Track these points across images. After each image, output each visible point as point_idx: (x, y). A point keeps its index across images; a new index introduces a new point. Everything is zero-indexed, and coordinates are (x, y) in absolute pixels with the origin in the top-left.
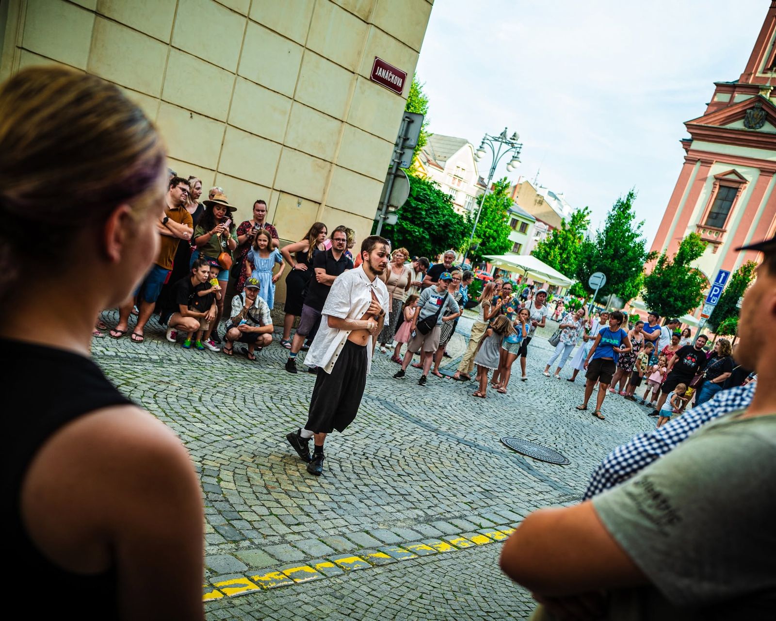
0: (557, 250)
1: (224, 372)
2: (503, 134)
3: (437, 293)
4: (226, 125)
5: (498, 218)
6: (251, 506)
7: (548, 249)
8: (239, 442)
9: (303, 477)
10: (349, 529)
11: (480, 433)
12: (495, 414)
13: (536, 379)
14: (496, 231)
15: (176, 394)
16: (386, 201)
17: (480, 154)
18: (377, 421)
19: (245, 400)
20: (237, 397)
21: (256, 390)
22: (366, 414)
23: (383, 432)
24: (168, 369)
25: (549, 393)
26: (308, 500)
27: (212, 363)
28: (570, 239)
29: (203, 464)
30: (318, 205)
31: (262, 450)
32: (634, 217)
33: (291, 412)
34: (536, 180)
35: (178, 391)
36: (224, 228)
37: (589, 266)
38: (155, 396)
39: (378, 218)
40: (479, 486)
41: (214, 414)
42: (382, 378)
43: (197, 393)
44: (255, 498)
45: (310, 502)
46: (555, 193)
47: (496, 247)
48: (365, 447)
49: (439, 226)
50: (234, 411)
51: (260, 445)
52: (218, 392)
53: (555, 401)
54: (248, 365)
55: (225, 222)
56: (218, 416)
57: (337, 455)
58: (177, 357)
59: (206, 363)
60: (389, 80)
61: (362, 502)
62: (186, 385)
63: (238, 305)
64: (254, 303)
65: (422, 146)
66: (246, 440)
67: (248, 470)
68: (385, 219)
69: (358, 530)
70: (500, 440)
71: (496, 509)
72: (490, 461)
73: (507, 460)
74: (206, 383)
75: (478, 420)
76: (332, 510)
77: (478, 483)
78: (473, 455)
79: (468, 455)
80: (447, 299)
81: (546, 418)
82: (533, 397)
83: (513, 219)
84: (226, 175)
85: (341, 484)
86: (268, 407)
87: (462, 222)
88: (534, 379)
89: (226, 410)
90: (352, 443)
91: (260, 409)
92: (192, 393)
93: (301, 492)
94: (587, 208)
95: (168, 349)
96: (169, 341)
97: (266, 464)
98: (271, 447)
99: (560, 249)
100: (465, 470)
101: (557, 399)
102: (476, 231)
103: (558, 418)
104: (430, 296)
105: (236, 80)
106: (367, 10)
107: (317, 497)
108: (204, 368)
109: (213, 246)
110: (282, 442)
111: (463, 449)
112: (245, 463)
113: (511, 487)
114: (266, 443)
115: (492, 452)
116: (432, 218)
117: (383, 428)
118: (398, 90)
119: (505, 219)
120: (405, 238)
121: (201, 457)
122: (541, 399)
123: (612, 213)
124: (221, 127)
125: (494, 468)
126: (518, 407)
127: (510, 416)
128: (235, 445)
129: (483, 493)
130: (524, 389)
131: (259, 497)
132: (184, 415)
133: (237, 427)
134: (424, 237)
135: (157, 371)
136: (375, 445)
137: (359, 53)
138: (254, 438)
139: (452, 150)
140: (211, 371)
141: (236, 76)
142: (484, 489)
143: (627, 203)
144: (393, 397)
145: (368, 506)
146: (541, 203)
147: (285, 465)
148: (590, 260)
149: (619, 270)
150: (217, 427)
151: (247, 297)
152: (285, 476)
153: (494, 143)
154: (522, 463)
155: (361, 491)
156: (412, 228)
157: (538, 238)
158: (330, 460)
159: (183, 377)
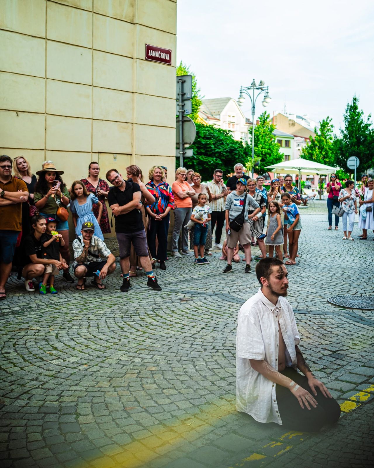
0: (317, 150)
1: (79, 306)
2: (253, 84)
3: (238, 196)
4: (46, 115)
5: (267, 140)
6: (111, 437)
7: (310, 151)
8: (95, 369)
9: (161, 387)
10: (216, 434)
11: (309, 300)
12: (315, 281)
13: (336, 245)
14: (269, 149)
15: (35, 337)
16: (181, 141)
17: (241, 100)
18: (218, 313)
19: (98, 326)
20: (91, 325)
21: (108, 315)
22: (207, 310)
23: (226, 321)
24: (28, 316)
25: (351, 253)
26: (169, 412)
27: (68, 301)
28: (323, 141)
29: (61, 402)
30: (129, 156)
31: (118, 371)
32: (362, 113)
33: (141, 325)
34: (285, 111)
35: (37, 334)
36: (56, 190)
37: (343, 155)
38: (15, 344)
39: (179, 155)
40: (325, 349)
41: (70, 347)
42: (215, 276)
43: (54, 330)
44: (115, 426)
45: (171, 415)
46: (301, 116)
47: (273, 160)
48: (213, 341)
49: (227, 152)
50: (88, 339)
51: (114, 366)
52: (73, 325)
53: (358, 257)
54: (99, 294)
55: (56, 185)
56: (74, 348)
57: (189, 355)
58: (36, 304)
59: (62, 302)
60: (159, 57)
61: (222, 399)
62: (44, 326)
63: (78, 247)
64: (91, 242)
65: (199, 105)
66: (102, 365)
67: (105, 396)
68: (184, 154)
69: (226, 432)
70: (328, 301)
71: (350, 368)
72: (327, 323)
73: (340, 317)
74: (62, 319)
75: (303, 289)
76: (195, 417)
77: (324, 346)
78: (310, 321)
79: (306, 323)
80: (247, 199)
81: (357, 273)
82: (339, 259)
83: (278, 140)
84: (53, 150)
85: (199, 384)
86: (119, 327)
87: (242, 145)
88: (334, 245)
89: (81, 340)
90: (201, 340)
91: (113, 331)
92: (49, 332)
93: (161, 405)
94: (328, 118)
95: (28, 298)
96: (29, 292)
97: (123, 385)
98: (126, 365)
99: (319, 149)
100: (308, 337)
101: (359, 256)
102: (255, 153)
103: (366, 270)
104: (233, 200)
105: (46, 82)
106: (131, 16)
107: (177, 406)
108: (61, 306)
109: (51, 205)
110: (136, 357)
111: (300, 318)
112: (102, 390)
113: (354, 342)
114: (121, 362)
115: (325, 314)
116: (220, 148)
117: (225, 318)
118: (167, 62)
119: (273, 139)
120: (204, 168)
121: (58, 395)
122: (347, 259)
123: (346, 115)
124: (42, 117)
125: (332, 328)
126: (331, 269)
127: (328, 279)
128: (91, 373)
129: (332, 355)
130: (330, 255)
131: (120, 423)
132: (41, 356)
133: (92, 354)
134: (218, 164)
135: (17, 321)
136: (222, 336)
137: (133, 44)
138: (109, 361)
139: (221, 106)
140: (67, 308)
141: (46, 79)
142: (331, 351)
143: (354, 106)
144: (227, 289)
145: (230, 401)
146: (293, 124)
147: (141, 381)
148: (342, 151)
149: (365, 151)
150: (74, 359)
151: (84, 238)
152: (143, 393)
153: (249, 91)
154: (355, 317)
155: (219, 387)
156: (207, 159)
157: (300, 148)
158: (184, 362)
159: (42, 319)
